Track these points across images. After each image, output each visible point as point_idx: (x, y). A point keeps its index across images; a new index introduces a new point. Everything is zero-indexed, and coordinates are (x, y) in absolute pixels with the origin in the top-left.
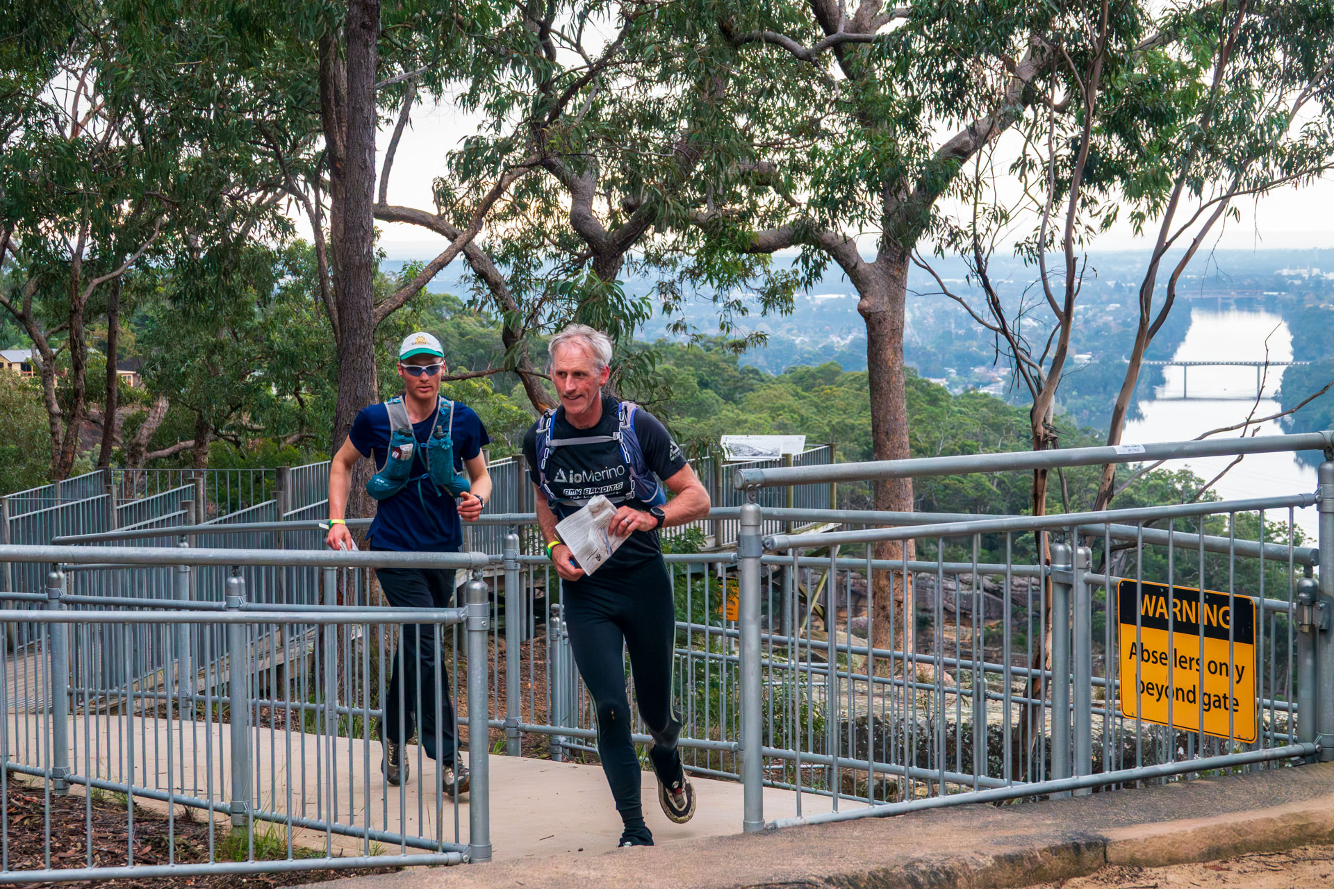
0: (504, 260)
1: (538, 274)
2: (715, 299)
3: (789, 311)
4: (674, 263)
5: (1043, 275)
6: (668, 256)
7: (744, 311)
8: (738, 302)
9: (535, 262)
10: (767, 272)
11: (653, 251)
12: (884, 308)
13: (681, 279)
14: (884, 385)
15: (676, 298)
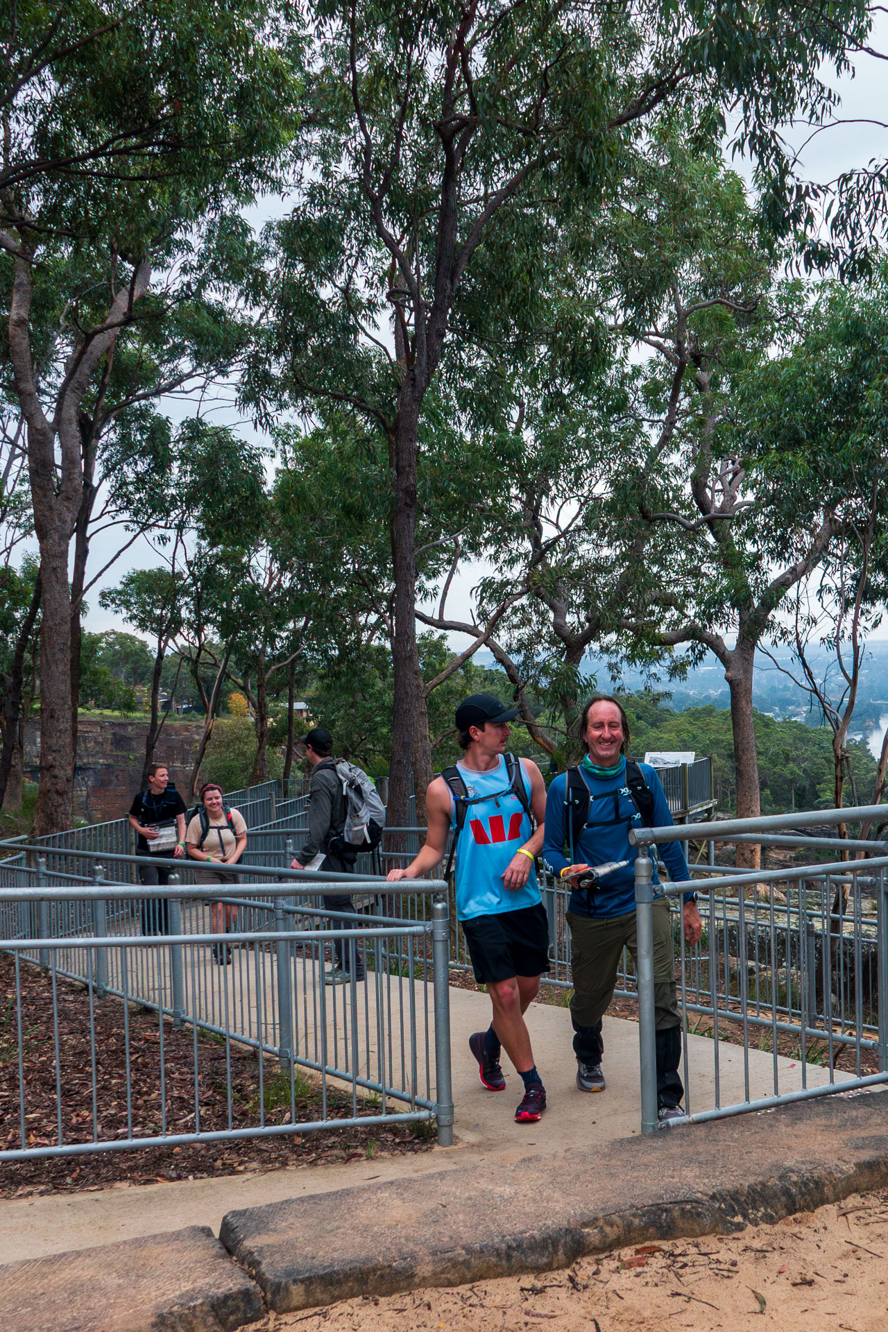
0: (517, 652)
1: (538, 660)
2: (642, 672)
3: (685, 679)
5: (839, 657)
6: (613, 648)
7: (658, 679)
8: (655, 674)
9: (537, 652)
10: (672, 656)
11: (605, 645)
12: (741, 676)
13: (621, 661)
15: (619, 672)
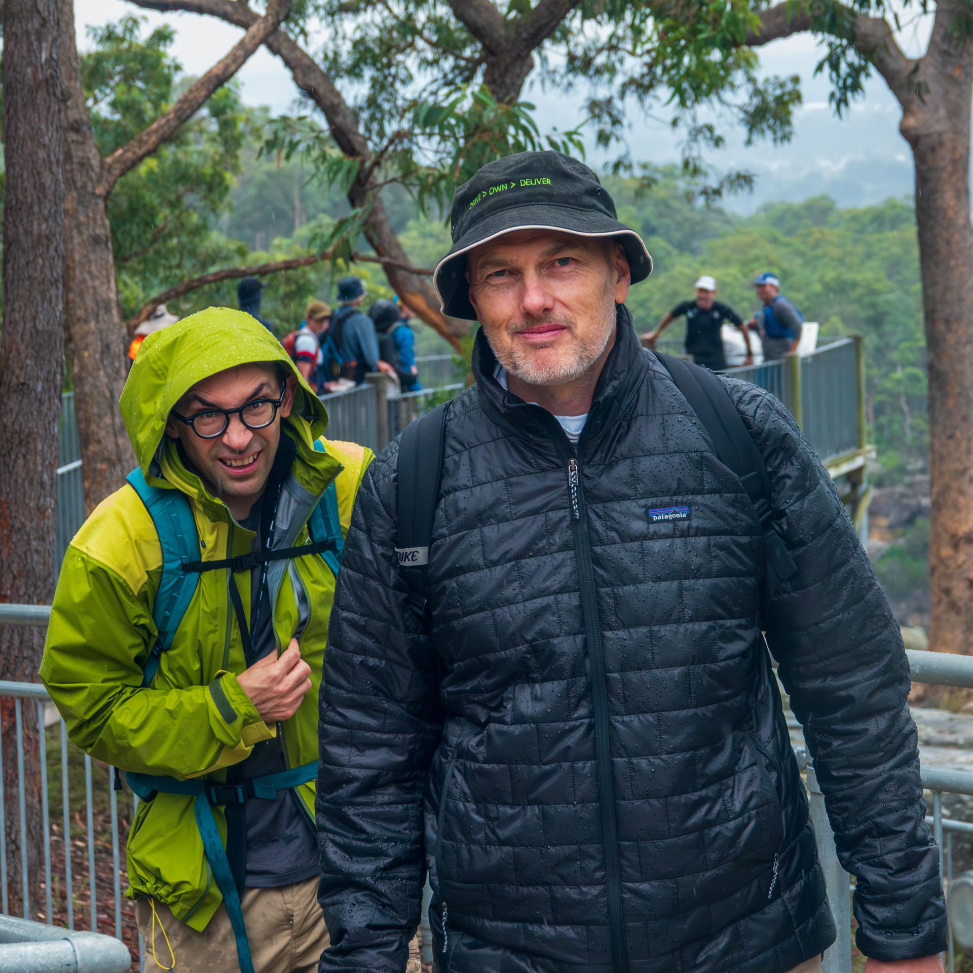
0: (354, 72)
1: (407, 93)
2: (675, 123)
3: (786, 137)
4: (611, 70)
6: (601, 60)
7: (718, 142)
8: (710, 127)
9: (402, 74)
10: (751, 80)
11: (579, 52)
12: (939, 127)
14: (942, 247)
15: (616, 122)
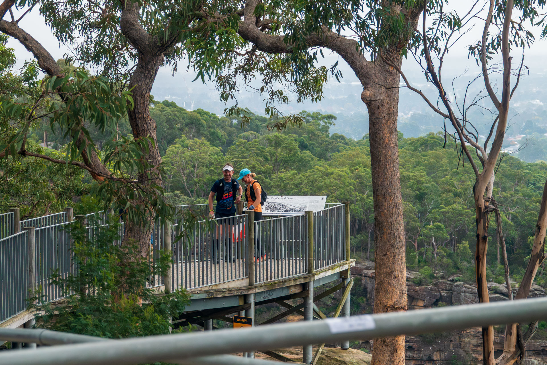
2: (262, 89)
3: (318, 98)
7: (285, 99)
8: (280, 92)
12: (382, 97)
13: (236, 72)
14: (382, 157)
15: (232, 88)
